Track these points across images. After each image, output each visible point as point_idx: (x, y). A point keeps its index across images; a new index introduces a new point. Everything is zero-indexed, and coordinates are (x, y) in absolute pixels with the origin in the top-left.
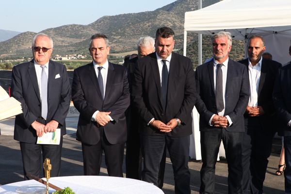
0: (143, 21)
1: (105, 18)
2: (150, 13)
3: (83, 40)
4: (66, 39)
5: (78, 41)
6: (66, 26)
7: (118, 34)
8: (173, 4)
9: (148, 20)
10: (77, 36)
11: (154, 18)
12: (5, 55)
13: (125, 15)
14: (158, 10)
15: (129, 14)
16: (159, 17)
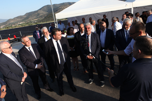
0: (35, 13)
1: (27, 13)
2: (36, 11)
3: (23, 19)
4: (19, 19)
5: (22, 19)
6: (19, 16)
7: (31, 16)
8: (41, 8)
9: (36, 12)
10: (22, 18)
11: (38, 12)
12: (7, 25)
13: (31, 12)
14: (38, 10)
15: (32, 12)
16: (39, 11)
